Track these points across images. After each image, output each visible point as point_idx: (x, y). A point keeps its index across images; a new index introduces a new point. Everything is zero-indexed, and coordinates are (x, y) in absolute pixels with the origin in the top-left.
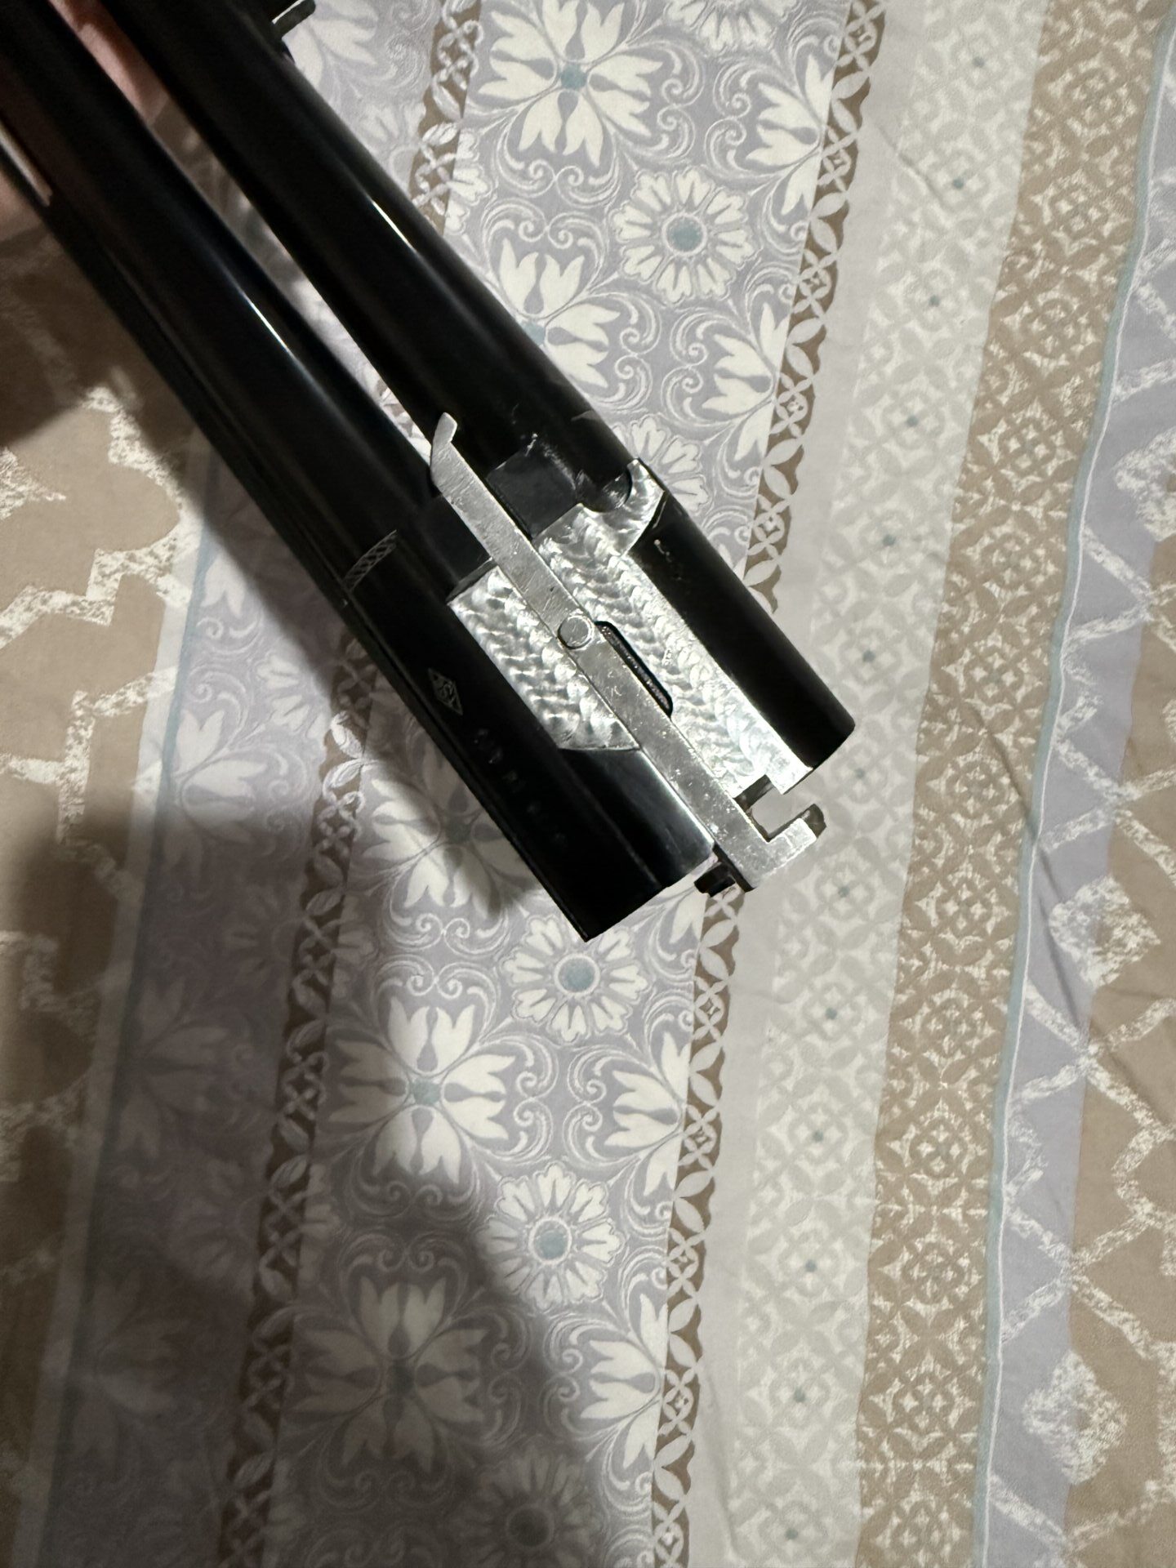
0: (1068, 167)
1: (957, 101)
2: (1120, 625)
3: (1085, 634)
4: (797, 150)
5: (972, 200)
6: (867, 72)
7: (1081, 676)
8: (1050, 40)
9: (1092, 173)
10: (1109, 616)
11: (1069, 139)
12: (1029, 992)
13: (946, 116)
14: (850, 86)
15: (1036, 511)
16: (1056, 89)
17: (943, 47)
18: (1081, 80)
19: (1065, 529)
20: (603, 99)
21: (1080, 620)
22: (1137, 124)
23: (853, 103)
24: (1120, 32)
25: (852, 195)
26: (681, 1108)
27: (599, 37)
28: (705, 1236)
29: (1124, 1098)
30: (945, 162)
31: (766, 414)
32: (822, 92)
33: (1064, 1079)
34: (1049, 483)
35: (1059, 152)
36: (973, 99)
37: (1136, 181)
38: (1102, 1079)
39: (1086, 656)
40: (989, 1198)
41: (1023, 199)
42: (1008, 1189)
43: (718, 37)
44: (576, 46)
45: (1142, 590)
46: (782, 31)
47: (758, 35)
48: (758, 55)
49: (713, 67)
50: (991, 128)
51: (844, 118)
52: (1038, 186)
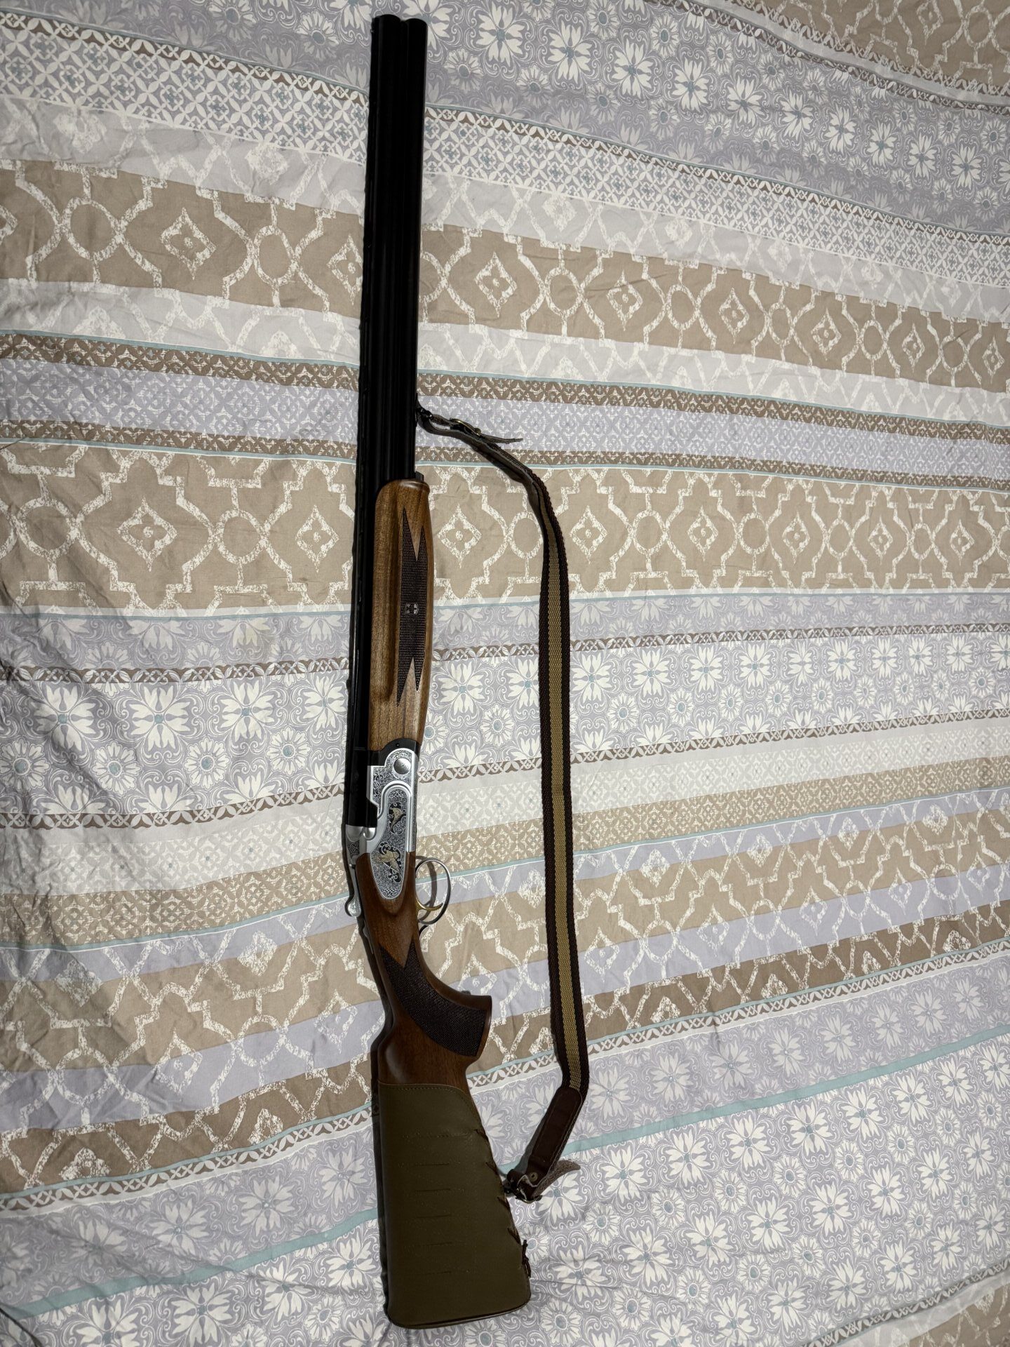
0: (607, 824)
1: (614, 785)
2: (492, 888)
3: (487, 877)
5: (591, 798)
6: (614, 758)
7: (475, 881)
8: (636, 807)
9: (608, 832)
10: (494, 883)
11: (614, 822)
13: (610, 784)
14: (609, 755)
15: (517, 849)
16: (625, 814)
17: (626, 777)
18: (629, 821)
19: (515, 861)
20: (589, 688)
21: (491, 874)
22: (623, 842)
23: (606, 757)
24: (644, 828)
25: (584, 763)
26: (330, 784)
27: (603, 683)
28: (296, 804)
30: (599, 788)
31: (524, 757)
32: (606, 747)
34: (526, 850)
35: (611, 820)
36: (616, 790)
37: (609, 846)
39: (481, 880)
40: (319, 899)
41: (595, 813)
42: (321, 906)
43: (611, 714)
44: (599, 677)
45: (504, 891)
46: (617, 731)
47: (614, 725)
48: (609, 726)
49: (603, 715)
50: (610, 798)
51: (602, 756)
52: (600, 817)
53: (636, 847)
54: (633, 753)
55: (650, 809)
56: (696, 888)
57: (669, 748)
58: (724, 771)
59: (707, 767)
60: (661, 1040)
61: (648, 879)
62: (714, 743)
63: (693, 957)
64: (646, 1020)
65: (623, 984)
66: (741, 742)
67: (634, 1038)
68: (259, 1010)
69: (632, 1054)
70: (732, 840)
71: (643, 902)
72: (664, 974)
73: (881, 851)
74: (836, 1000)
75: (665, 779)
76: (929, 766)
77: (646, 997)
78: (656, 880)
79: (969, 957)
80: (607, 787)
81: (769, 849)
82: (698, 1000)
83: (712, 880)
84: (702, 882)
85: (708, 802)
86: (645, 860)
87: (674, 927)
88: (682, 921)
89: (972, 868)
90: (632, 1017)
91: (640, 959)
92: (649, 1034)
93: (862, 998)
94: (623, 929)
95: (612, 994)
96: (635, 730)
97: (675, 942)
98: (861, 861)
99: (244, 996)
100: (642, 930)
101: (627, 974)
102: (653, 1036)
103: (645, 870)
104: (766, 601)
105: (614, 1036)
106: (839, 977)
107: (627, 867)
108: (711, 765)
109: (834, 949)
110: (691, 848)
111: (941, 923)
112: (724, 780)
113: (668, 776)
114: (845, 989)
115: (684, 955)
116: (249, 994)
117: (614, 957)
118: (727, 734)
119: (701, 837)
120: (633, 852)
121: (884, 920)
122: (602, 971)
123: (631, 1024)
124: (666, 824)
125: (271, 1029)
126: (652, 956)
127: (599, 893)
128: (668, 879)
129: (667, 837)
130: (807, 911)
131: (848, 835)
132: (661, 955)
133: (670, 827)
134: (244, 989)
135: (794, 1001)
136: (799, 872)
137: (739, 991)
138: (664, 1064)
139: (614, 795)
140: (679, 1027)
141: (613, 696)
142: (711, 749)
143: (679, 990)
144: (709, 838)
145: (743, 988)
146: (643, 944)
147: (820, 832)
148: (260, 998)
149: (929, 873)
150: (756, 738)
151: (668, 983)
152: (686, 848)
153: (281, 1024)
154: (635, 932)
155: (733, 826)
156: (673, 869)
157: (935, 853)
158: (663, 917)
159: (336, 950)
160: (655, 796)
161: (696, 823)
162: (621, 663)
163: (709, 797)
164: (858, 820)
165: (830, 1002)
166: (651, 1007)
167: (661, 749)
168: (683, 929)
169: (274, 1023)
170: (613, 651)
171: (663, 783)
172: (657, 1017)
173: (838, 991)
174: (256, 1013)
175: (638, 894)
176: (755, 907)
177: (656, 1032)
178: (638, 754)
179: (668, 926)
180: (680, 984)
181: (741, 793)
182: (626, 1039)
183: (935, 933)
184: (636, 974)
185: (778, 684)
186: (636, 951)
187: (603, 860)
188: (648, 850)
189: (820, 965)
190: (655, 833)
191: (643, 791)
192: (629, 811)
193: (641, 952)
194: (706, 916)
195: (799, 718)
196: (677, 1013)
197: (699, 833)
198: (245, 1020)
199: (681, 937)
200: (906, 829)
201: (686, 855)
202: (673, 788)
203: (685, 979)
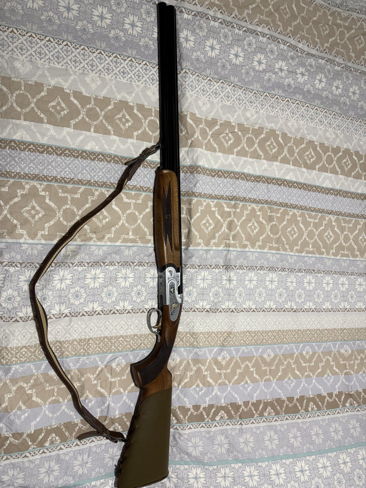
0: (205, 338)
1: (209, 322)
4: (201, 305)
5: (200, 327)
6: (211, 312)
8: (218, 332)
9: (205, 341)
11: (208, 337)
12: (111, 355)
13: (208, 322)
14: (209, 310)
16: (213, 335)
17: (214, 320)
18: (214, 337)
20: (202, 283)
22: (211, 346)
23: (207, 311)
24: (220, 341)
25: (198, 312)
26: (94, 310)
27: (208, 282)
28: (79, 316)
29: (97, 372)
32: (208, 307)
33: (100, 363)
36: (210, 324)
37: (206, 347)
38: (99, 369)
40: (84, 355)
41: (201, 333)
42: (85, 358)
43: (211, 294)
44: (207, 279)
46: (213, 301)
47: (212, 299)
48: (210, 299)
49: (208, 294)
50: (207, 327)
51: (205, 310)
52: (203, 334)
53: (217, 348)
54: (219, 311)
55: (224, 334)
56: (240, 368)
57: (234, 310)
58: (256, 322)
59: (248, 319)
60: (219, 428)
61: (220, 362)
62: (252, 310)
63: (236, 396)
64: (213, 419)
65: (205, 402)
66: (264, 311)
67: (208, 426)
68: (55, 394)
69: (206, 432)
70: (257, 351)
71: (217, 371)
72: (223, 401)
73: (322, 361)
74: (296, 421)
75: (231, 322)
76: (345, 329)
77: (214, 409)
78: (224, 363)
79: (357, 410)
80: (206, 323)
81: (272, 355)
82: (236, 413)
83: (247, 366)
84: (243, 366)
85: (248, 334)
86: (219, 354)
87: (230, 383)
88: (233, 381)
89: (361, 373)
90: (208, 417)
91: (213, 394)
92: (214, 425)
93: (306, 422)
94: (208, 381)
95: (199, 406)
96: (220, 302)
97: (229, 389)
98: (313, 364)
99: (50, 388)
100: (216, 383)
101: (207, 399)
102: (216, 426)
103: (220, 358)
104: (278, 256)
105: (199, 423)
106: (298, 411)
107: (212, 356)
108: (250, 319)
109: (297, 399)
110: (239, 352)
111: (346, 394)
112: (255, 325)
113: (233, 322)
114: (300, 417)
115: (232, 395)
116: (52, 387)
117: (203, 392)
118: (258, 307)
119: (244, 348)
120: (215, 350)
121: (320, 390)
122: (197, 396)
123: (207, 420)
124: (230, 341)
125: (60, 402)
126: (219, 393)
127: (200, 366)
128: (229, 363)
129: (230, 346)
130: (287, 382)
131: (307, 353)
132: (222, 393)
133: (232, 342)
134: (50, 385)
135: (277, 419)
136: (285, 366)
137: (254, 412)
138: (219, 438)
139: (209, 326)
140: (226, 423)
141: (212, 287)
142: (250, 312)
143: (228, 408)
144: (247, 348)
145: (256, 411)
146: (216, 388)
147: (295, 351)
148: (56, 390)
149: (342, 373)
150: (270, 310)
151: (224, 405)
152: (237, 351)
153: (64, 401)
154: (213, 383)
155: (258, 344)
156: (232, 359)
157: (345, 365)
158: (225, 378)
159: (89, 375)
160: (226, 329)
161: (242, 341)
162: (217, 275)
163: (248, 331)
164: (312, 347)
165: (293, 421)
166: (216, 414)
167: (231, 310)
168: (233, 384)
169: (61, 400)
170: (214, 270)
171: (231, 324)
172: (217, 418)
173: (297, 417)
174: (54, 395)
175: (215, 367)
176: (265, 378)
177: (217, 424)
178: (221, 311)
179: (227, 382)
180: (229, 406)
181: (263, 332)
182: (204, 425)
183: (343, 398)
184: (211, 399)
185: (281, 289)
186: (213, 391)
187: (203, 352)
188: (221, 351)
189: (290, 405)
190: (225, 344)
191: (221, 326)
192: (214, 333)
193: (215, 392)
194: (243, 380)
195: (289, 304)
196: (226, 418)
197: (243, 346)
198: (50, 398)
199: (232, 388)
200: (333, 353)
201: (237, 354)
202: (234, 326)
203: (232, 404)
